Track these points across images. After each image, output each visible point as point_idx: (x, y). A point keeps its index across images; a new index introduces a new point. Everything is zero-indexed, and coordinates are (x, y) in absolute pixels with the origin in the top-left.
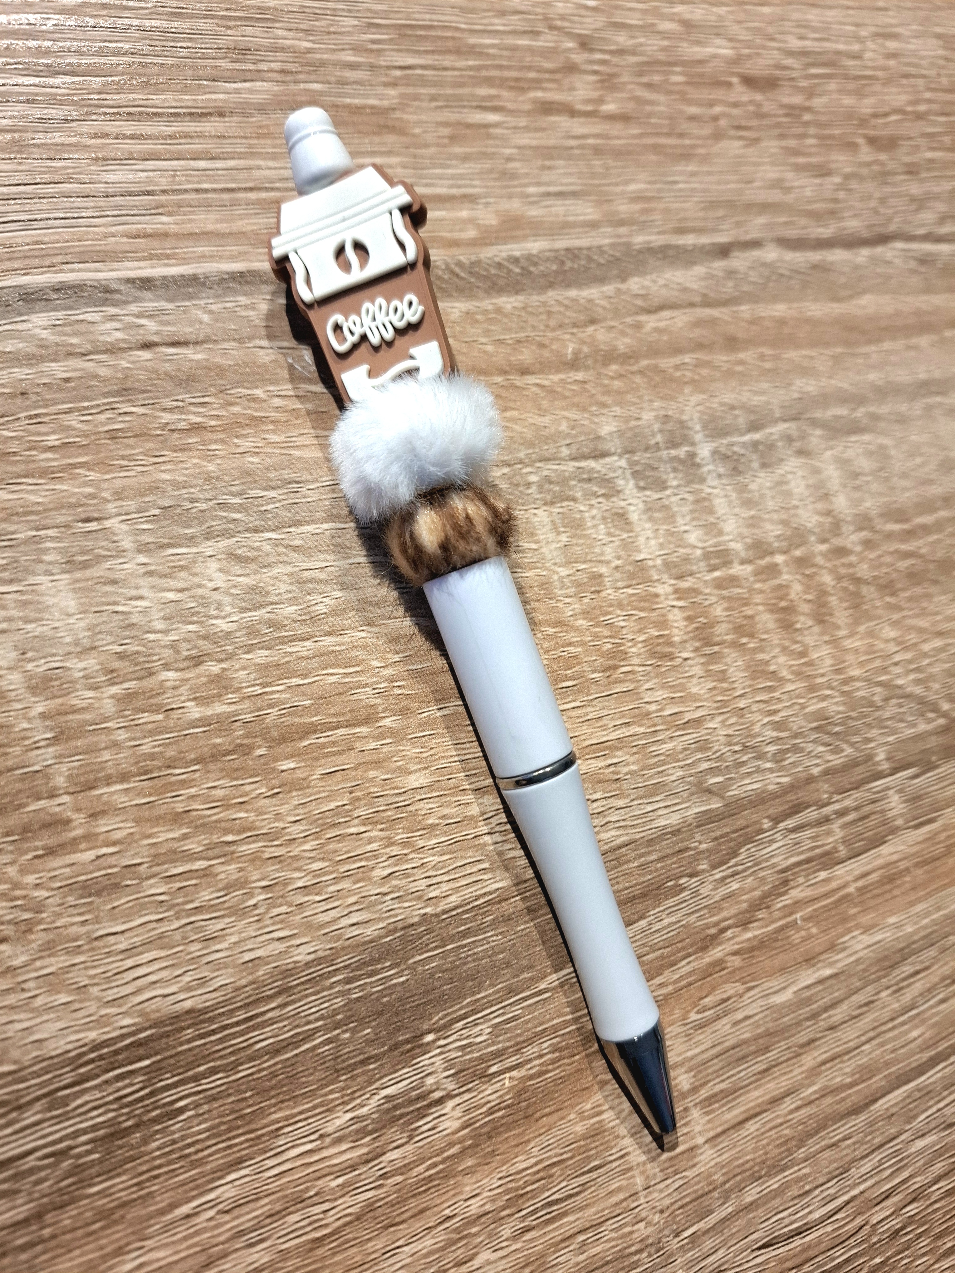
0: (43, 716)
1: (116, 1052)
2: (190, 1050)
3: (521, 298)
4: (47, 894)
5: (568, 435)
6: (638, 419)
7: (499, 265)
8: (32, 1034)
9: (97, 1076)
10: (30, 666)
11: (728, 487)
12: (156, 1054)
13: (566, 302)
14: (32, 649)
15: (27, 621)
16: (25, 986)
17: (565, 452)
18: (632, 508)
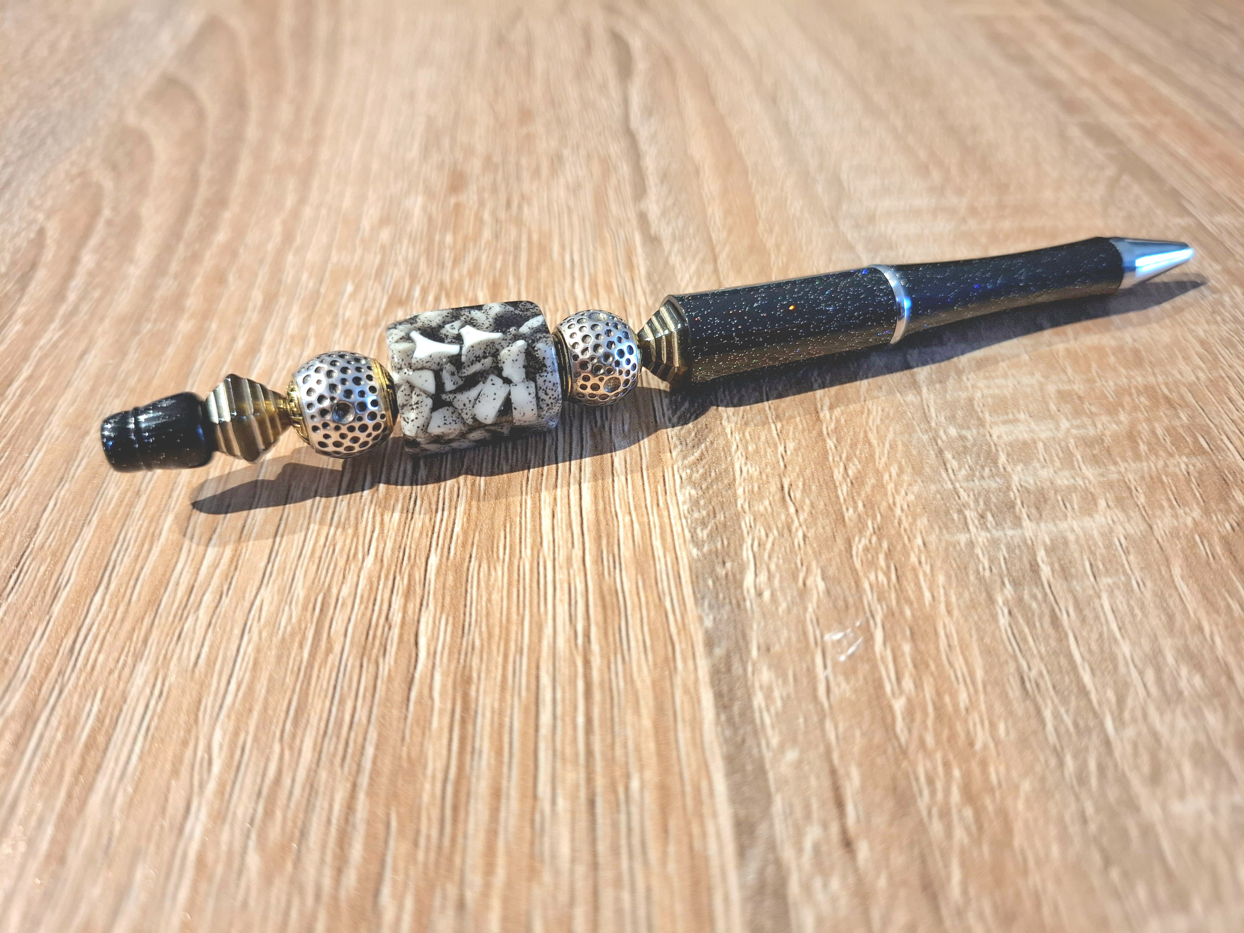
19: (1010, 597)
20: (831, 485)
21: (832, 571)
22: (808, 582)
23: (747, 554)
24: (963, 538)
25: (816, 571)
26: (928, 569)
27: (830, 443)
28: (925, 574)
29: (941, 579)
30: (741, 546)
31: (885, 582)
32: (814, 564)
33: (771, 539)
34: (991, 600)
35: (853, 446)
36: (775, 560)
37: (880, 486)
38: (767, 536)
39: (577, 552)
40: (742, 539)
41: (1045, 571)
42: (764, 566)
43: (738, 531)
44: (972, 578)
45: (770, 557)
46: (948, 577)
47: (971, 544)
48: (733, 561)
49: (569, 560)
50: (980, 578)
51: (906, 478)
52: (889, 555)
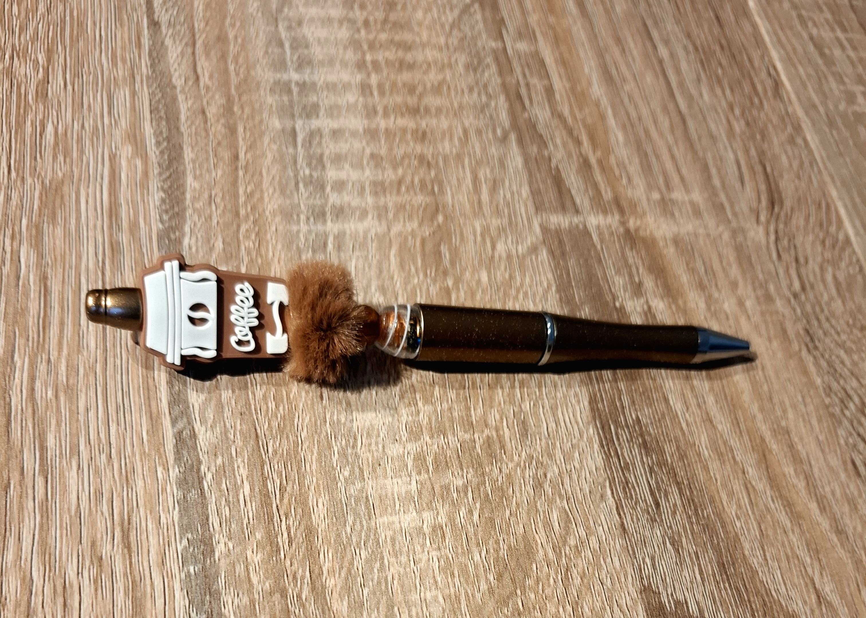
0: (432, 437)
1: (606, 438)
2: (608, 406)
3: (185, 147)
4: (524, 452)
5: (280, 146)
6: (271, 105)
7: (162, 153)
8: (592, 471)
9: (616, 448)
10: (404, 439)
11: (320, 70)
12: (608, 421)
13: (189, 123)
14: (395, 436)
15: (379, 435)
16: (569, 470)
17: (291, 150)
18: (330, 126)
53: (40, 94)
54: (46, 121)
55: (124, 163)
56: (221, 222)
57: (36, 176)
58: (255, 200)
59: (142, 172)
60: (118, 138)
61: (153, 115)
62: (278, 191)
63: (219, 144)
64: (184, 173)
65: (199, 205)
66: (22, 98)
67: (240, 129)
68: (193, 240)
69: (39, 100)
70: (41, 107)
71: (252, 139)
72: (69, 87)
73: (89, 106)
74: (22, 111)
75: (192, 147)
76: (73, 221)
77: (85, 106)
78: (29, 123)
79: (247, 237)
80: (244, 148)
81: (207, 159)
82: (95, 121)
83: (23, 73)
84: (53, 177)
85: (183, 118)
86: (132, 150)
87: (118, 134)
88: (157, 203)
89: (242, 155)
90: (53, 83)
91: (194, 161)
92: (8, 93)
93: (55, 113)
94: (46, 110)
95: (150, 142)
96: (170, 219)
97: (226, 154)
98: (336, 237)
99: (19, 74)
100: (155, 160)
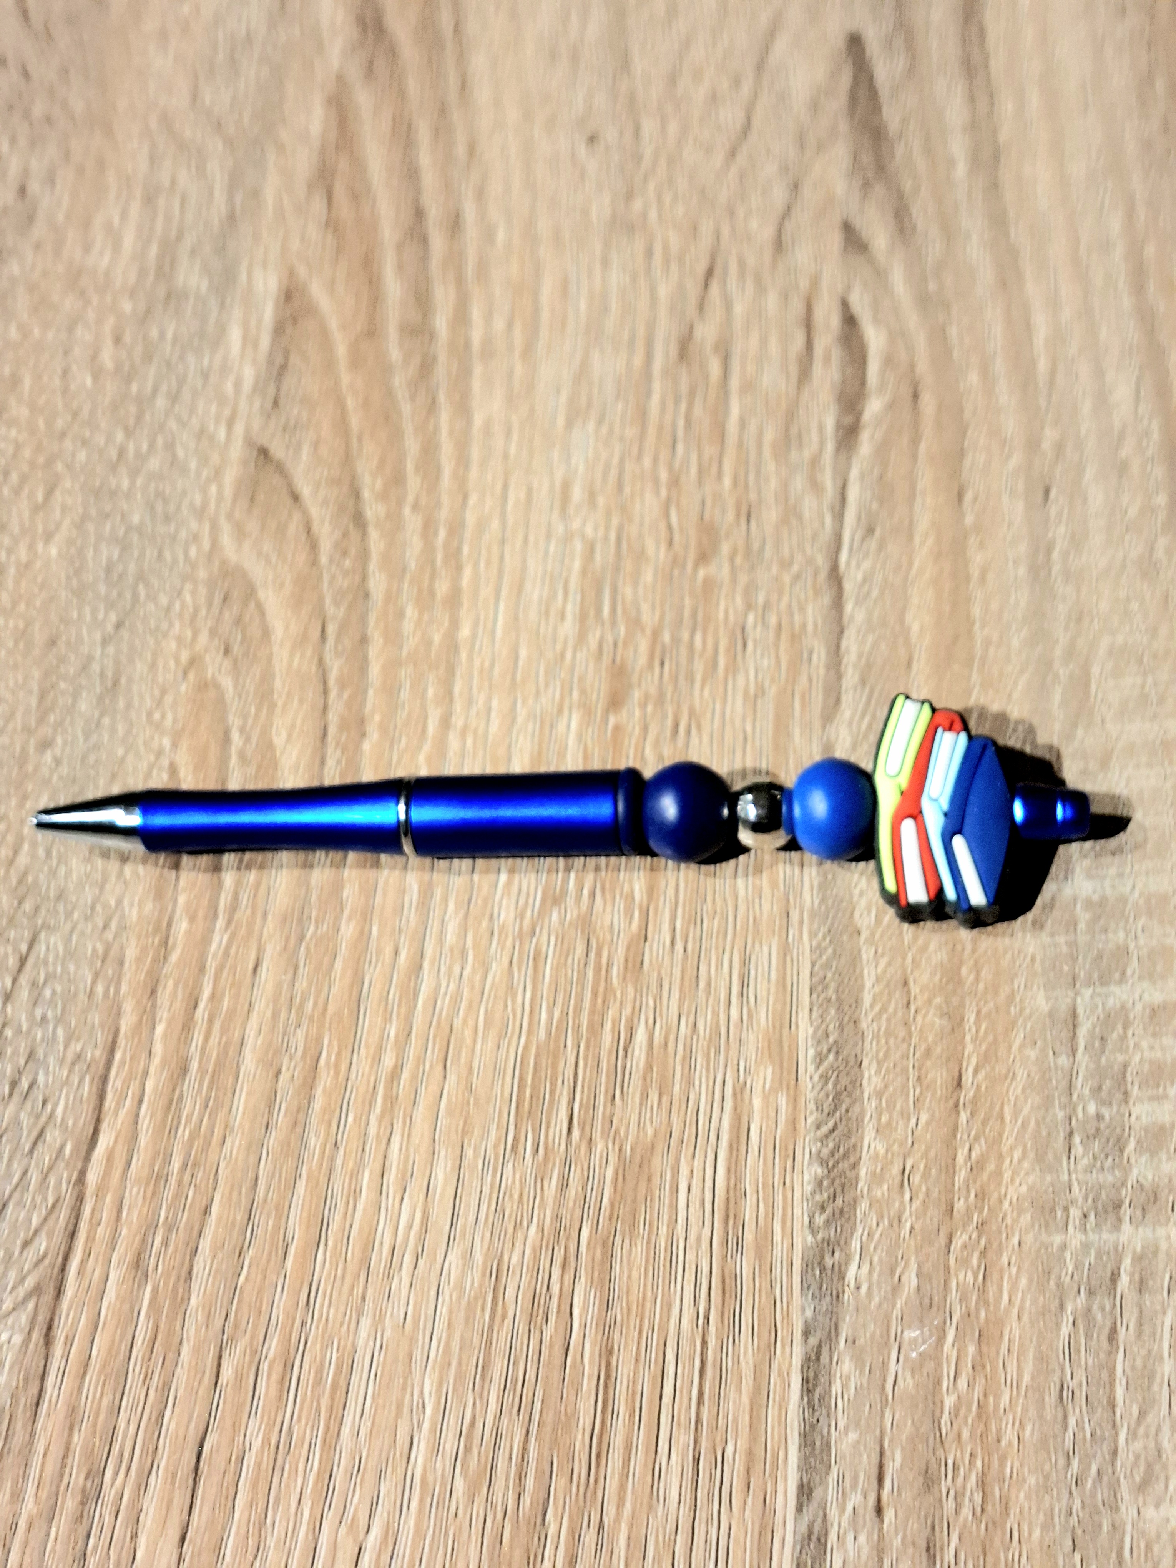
19: (1079, 1306)
20: (951, 1168)
21: (927, 1267)
22: (903, 1279)
23: (855, 1244)
24: (1058, 1239)
25: (913, 1267)
26: (1014, 1270)
27: (963, 1117)
28: (1010, 1276)
29: (1023, 1282)
30: (852, 1234)
31: (972, 1282)
32: (913, 1259)
33: (880, 1229)
34: (1062, 1307)
35: (985, 1122)
36: (879, 1251)
37: (998, 1173)
38: (878, 1225)
39: (707, 1231)
40: (854, 1228)
41: (1124, 1280)
42: (868, 1258)
43: (853, 1218)
44: (1052, 1283)
45: (875, 1249)
46: (1030, 1281)
47: (1064, 1247)
48: (841, 1250)
49: (699, 1239)
50: (1059, 1285)
51: (1026, 1165)
52: (984, 1253)
53: (630, 965)
54: (636, 1020)
55: (757, 1102)
56: (917, 1227)
57: (612, 1134)
58: (985, 1176)
59: (786, 1121)
60: (752, 1048)
61: (814, 996)
62: (1031, 1155)
63: (928, 1053)
64: (860, 1121)
65: (880, 1192)
66: (603, 972)
67: (971, 1017)
68: (865, 1269)
69: (629, 975)
70: (631, 990)
71: (991, 1038)
72: (679, 947)
73: (709, 984)
74: (600, 1001)
75: (878, 1062)
76: (663, 1230)
77: (702, 985)
78: (608, 1026)
79: (964, 1262)
80: (974, 1061)
81: (904, 1087)
82: (716, 1014)
83: (607, 923)
84: (638, 1136)
85: (867, 999)
86: (773, 1073)
87: (753, 1040)
88: (808, 1189)
89: (968, 1077)
90: (653, 940)
91: (879, 1094)
92: (582, 965)
93: (651, 1003)
94: (638, 997)
95: (807, 1054)
96: (827, 1222)
97: (939, 1076)
98: (1138, 1259)
99: (602, 927)
100: (810, 1096)
